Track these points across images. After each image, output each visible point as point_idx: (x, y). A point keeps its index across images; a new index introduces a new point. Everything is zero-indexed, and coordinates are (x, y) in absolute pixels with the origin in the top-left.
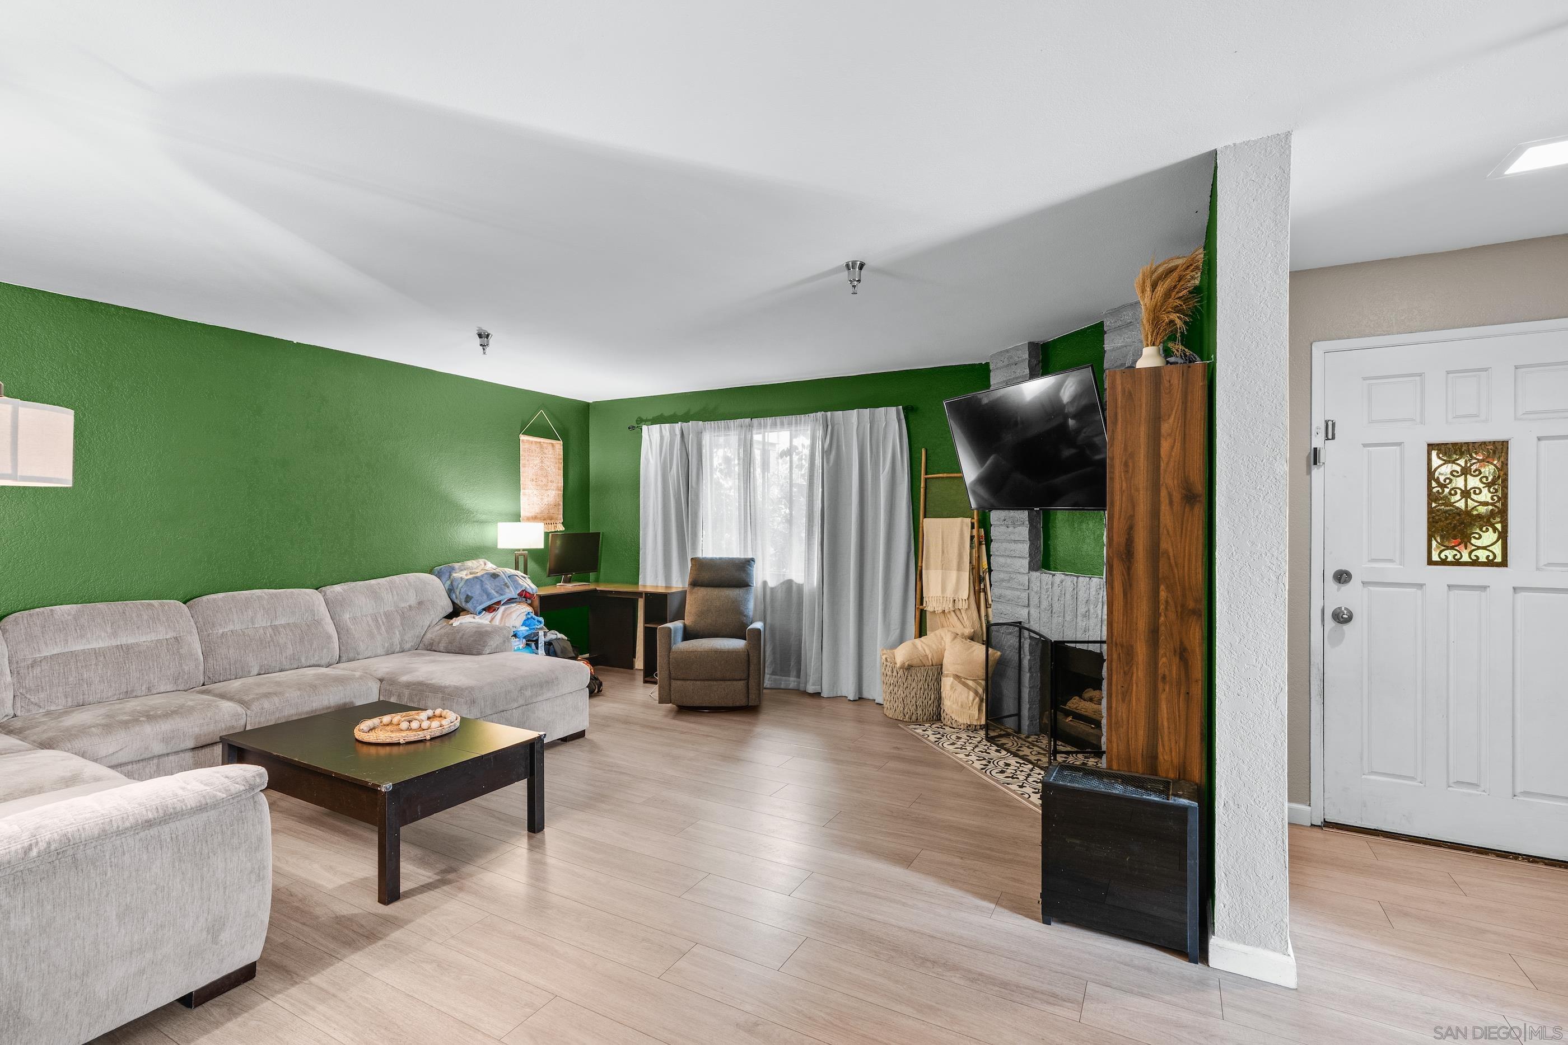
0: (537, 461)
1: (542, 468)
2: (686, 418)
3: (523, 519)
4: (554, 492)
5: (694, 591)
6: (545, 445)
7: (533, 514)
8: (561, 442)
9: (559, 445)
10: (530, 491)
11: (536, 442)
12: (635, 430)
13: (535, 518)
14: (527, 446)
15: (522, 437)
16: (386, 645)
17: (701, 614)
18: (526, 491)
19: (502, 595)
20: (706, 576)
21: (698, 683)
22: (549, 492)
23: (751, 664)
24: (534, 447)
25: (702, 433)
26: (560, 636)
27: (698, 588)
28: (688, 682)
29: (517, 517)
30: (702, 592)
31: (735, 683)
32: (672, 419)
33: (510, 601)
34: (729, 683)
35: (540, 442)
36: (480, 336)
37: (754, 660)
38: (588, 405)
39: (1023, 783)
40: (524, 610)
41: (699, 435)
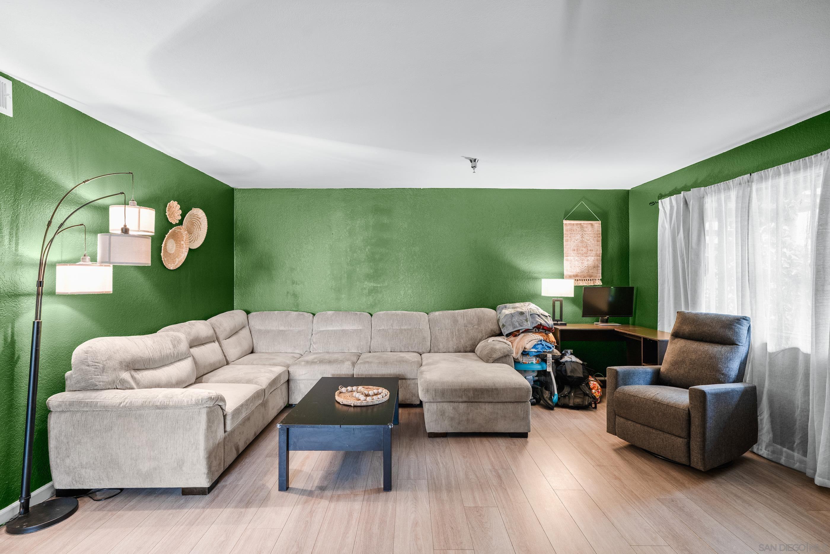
0: (578, 237)
1: (582, 242)
2: (687, 189)
3: (566, 277)
4: (593, 258)
5: (674, 341)
6: (585, 225)
7: (575, 273)
8: (600, 222)
9: (597, 225)
10: (572, 258)
11: (577, 224)
12: (654, 204)
13: (570, 277)
14: (569, 227)
15: (565, 222)
17: (675, 364)
18: (569, 258)
19: (521, 326)
20: (687, 329)
21: (638, 426)
22: (589, 258)
23: (692, 425)
24: (575, 227)
25: (704, 197)
26: (578, 360)
27: (679, 339)
28: (630, 422)
29: (561, 276)
30: (681, 343)
31: (673, 437)
32: (676, 192)
33: (527, 331)
34: (668, 435)
35: (580, 224)
37: (696, 421)
38: (628, 191)
40: (538, 338)
41: (701, 200)
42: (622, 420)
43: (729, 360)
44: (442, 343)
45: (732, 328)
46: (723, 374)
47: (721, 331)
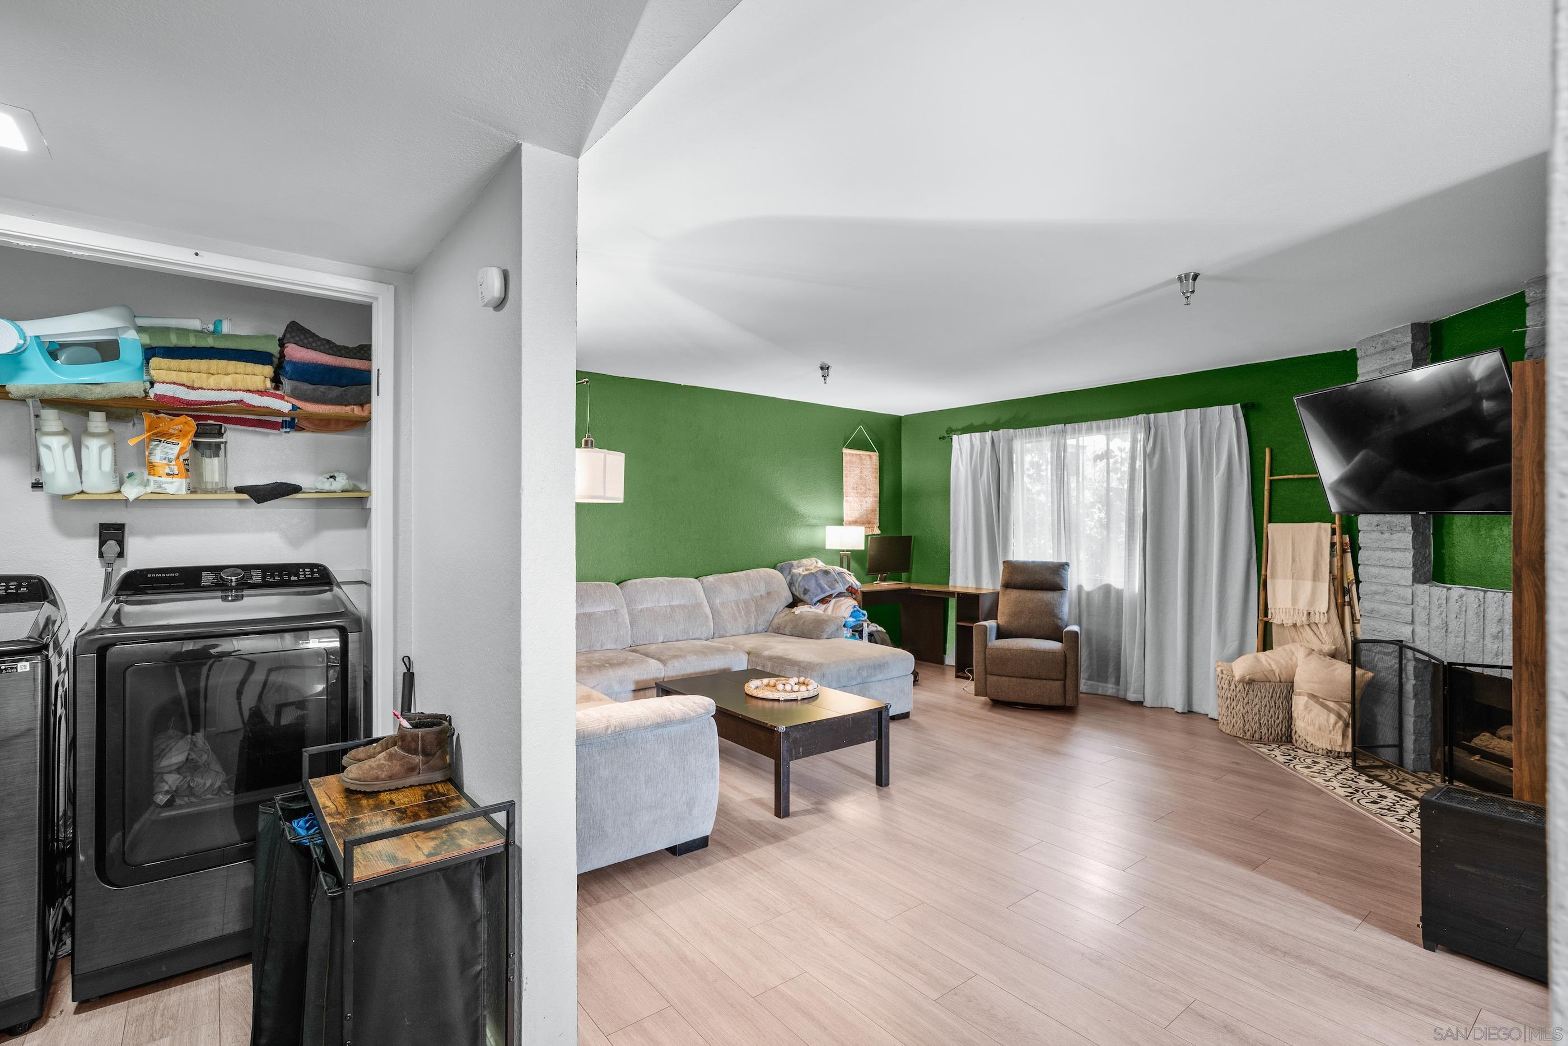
0: (857, 471)
1: (861, 478)
2: (996, 427)
3: (846, 524)
4: (871, 499)
5: (1006, 592)
6: (864, 457)
7: (854, 519)
8: (877, 454)
9: (875, 456)
10: (852, 498)
11: (856, 455)
12: (946, 439)
13: (855, 523)
14: (849, 458)
15: (845, 451)
16: (745, 626)
17: (1014, 615)
18: (848, 498)
19: (833, 589)
20: (1019, 579)
21: (1014, 679)
22: (868, 499)
23: (1068, 665)
24: (854, 459)
25: (1012, 440)
26: (880, 628)
27: (1011, 590)
28: (1004, 678)
29: (840, 522)
30: (1014, 594)
31: (1051, 682)
32: (982, 428)
33: (840, 595)
34: (1045, 681)
35: (860, 455)
36: (822, 368)
37: (1071, 662)
38: (900, 418)
39: (1404, 817)
40: (852, 603)
41: (1010, 442)
42: (995, 678)
43: (1061, 604)
44: (729, 622)
45: (1059, 574)
46: (1060, 619)
47: (1051, 578)
